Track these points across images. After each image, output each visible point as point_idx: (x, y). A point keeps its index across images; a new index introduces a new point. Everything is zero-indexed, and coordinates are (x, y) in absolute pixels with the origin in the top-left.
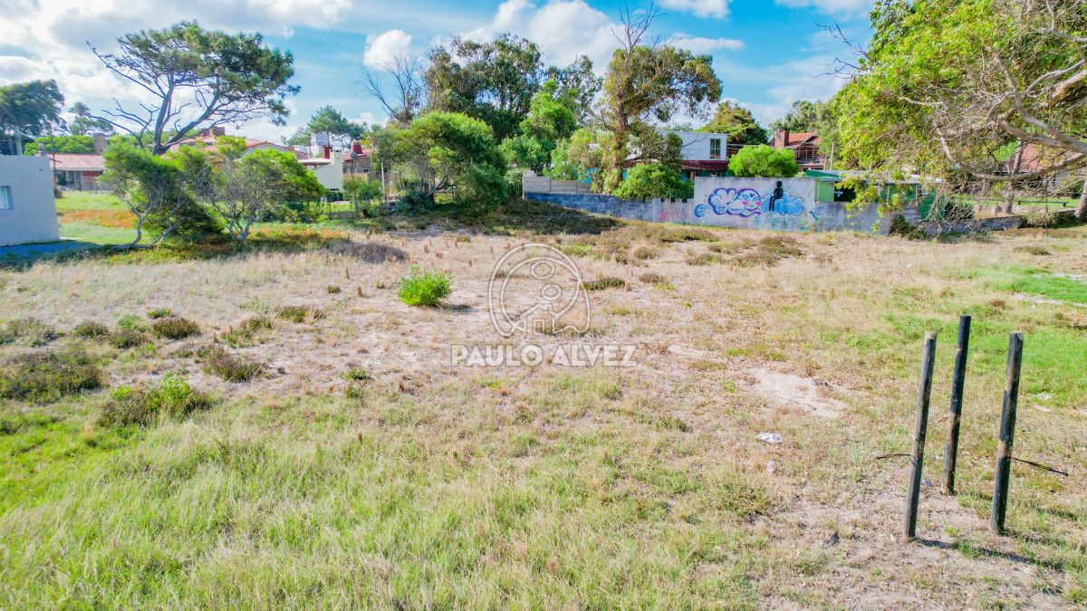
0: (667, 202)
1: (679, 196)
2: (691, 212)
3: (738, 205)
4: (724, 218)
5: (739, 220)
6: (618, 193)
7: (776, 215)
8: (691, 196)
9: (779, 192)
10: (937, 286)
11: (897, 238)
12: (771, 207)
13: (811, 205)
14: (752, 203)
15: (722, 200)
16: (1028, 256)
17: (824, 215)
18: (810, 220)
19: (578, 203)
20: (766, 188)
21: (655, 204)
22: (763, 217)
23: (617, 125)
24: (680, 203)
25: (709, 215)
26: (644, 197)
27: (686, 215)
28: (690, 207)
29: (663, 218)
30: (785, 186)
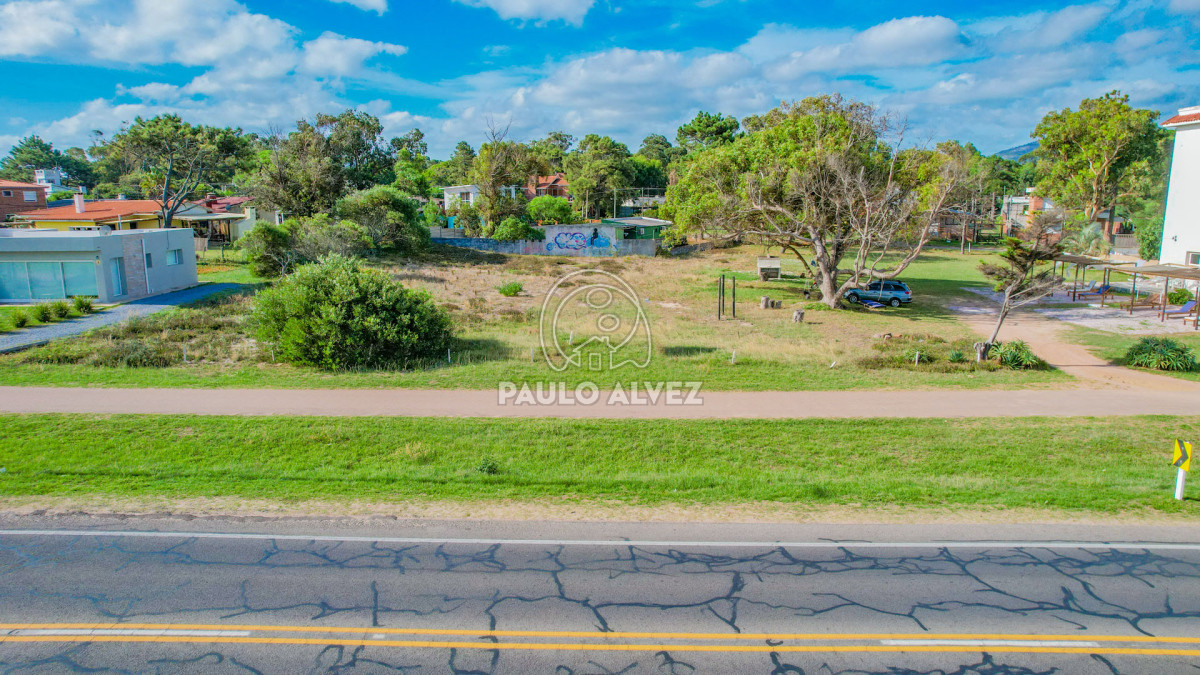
0: (529, 242)
1: (536, 238)
2: (544, 247)
3: (573, 242)
4: (565, 250)
5: (573, 251)
6: (495, 237)
7: (595, 248)
8: (544, 238)
9: (596, 234)
10: (694, 277)
11: (659, 257)
12: (592, 243)
13: (614, 241)
14: (581, 241)
15: (563, 239)
16: (720, 264)
17: (621, 247)
18: (614, 250)
19: (468, 244)
20: (588, 232)
21: (521, 244)
22: (587, 249)
23: (490, 193)
24: (537, 243)
25: (556, 249)
26: (514, 239)
27: (541, 249)
28: (544, 245)
29: (527, 252)
30: (599, 231)
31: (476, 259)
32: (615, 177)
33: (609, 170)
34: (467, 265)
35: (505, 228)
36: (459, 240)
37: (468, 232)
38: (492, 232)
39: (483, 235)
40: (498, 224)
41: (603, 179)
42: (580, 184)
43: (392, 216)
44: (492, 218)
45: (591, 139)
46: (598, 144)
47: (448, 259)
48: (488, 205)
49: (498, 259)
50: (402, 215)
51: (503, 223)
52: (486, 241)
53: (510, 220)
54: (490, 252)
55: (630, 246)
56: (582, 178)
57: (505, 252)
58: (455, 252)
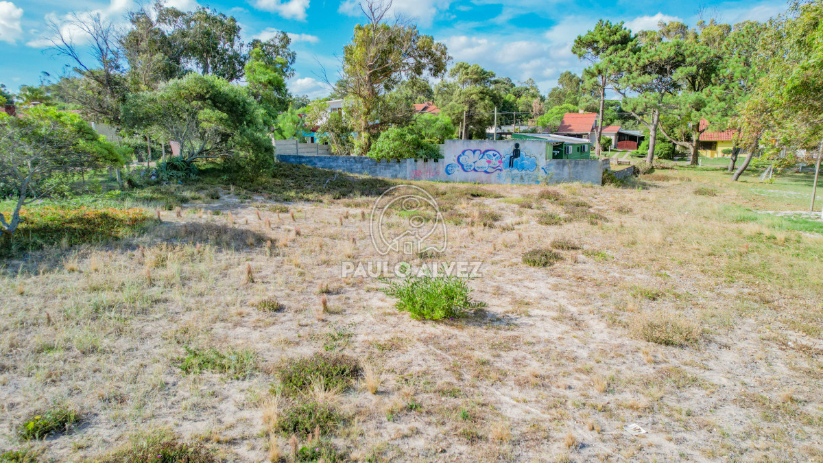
0: (421, 162)
1: (431, 157)
2: (442, 170)
3: (483, 163)
4: (472, 175)
5: (484, 175)
6: (372, 154)
7: (515, 171)
8: (442, 157)
9: (516, 153)
11: (610, 187)
12: (511, 165)
13: (542, 162)
14: (495, 162)
15: (469, 159)
17: (553, 170)
18: (542, 175)
19: (334, 164)
20: (506, 148)
21: (409, 164)
22: (504, 173)
23: (366, 93)
24: (431, 163)
25: (458, 173)
26: (399, 158)
27: (437, 173)
28: (441, 166)
29: (417, 176)
30: (521, 147)
31: (342, 187)
32: (487, 102)
33: (480, 95)
34: (327, 198)
35: (387, 141)
36: (321, 159)
37: (335, 148)
38: (368, 148)
39: (355, 152)
40: (376, 136)
41: (472, 104)
42: (452, 108)
43: (210, 117)
44: (367, 128)
45: (461, 66)
46: (469, 71)
47: (300, 187)
48: (363, 109)
49: (375, 188)
50: (225, 115)
51: (383, 134)
52: (359, 160)
53: (393, 130)
54: (365, 176)
55: (566, 169)
56: (453, 103)
57: (385, 175)
58: (314, 176)
